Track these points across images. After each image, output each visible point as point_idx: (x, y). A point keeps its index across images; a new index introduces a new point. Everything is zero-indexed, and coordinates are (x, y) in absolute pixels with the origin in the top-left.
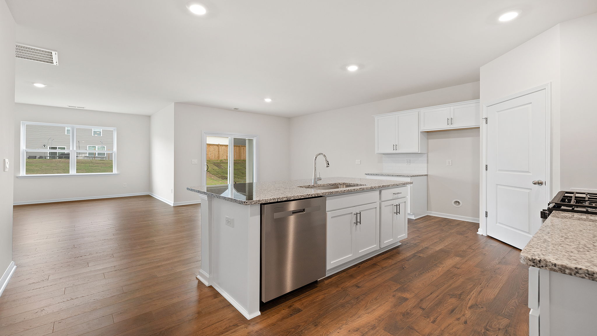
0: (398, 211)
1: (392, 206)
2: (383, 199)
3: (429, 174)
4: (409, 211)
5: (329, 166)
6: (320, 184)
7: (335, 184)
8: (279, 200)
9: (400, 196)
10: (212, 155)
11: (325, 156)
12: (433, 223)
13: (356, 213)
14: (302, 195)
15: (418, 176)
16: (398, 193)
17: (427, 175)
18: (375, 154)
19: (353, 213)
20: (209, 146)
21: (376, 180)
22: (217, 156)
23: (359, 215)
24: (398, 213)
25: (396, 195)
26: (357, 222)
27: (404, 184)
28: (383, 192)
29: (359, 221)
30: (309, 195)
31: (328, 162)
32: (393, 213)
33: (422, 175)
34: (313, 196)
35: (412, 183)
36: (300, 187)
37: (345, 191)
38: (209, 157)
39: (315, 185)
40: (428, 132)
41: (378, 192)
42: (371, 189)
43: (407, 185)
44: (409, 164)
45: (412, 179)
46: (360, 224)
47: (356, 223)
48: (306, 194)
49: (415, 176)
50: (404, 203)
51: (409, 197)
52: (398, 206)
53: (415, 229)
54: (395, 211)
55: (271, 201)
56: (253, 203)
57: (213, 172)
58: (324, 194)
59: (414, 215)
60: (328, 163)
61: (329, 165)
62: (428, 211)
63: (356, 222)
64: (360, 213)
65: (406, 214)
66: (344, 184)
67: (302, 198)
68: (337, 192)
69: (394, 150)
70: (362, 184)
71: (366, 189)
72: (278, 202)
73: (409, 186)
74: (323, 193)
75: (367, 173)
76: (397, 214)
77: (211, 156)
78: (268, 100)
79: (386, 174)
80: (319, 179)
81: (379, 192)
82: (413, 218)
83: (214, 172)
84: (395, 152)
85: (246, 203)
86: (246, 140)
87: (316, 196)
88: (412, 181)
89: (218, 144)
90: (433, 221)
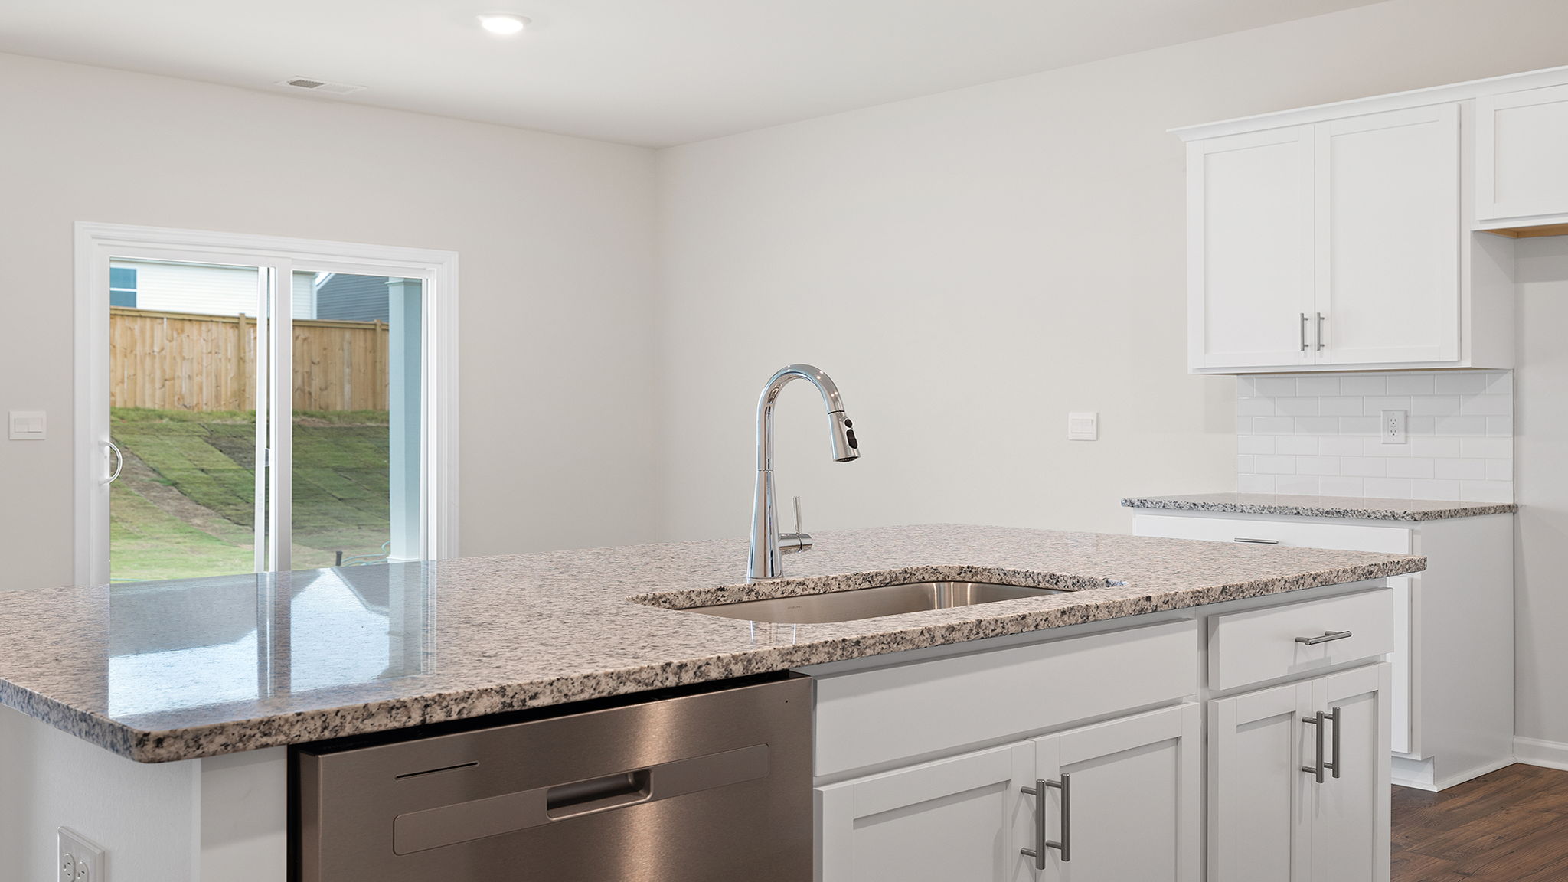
0: (1328, 758)
1: (1285, 725)
2: (1226, 679)
3: (1525, 499)
4: (1399, 743)
5: (852, 452)
6: (799, 579)
7: (906, 577)
8: (438, 716)
9: (1337, 652)
10: (197, 379)
11: (828, 385)
12: (1550, 817)
13: (1034, 787)
14: (623, 669)
15: (1454, 514)
16: (1329, 637)
17: (1512, 509)
18: (1190, 371)
19: (1017, 784)
20: (178, 325)
21: (1186, 545)
22: (228, 387)
23: (1053, 797)
24: (1328, 772)
25: (1316, 653)
26: (1042, 844)
27: (1369, 574)
28: (1228, 629)
29: (1053, 834)
30: (681, 666)
31: (849, 423)
32: (1297, 772)
33: (1484, 511)
34: (715, 674)
35: (1419, 566)
36: (656, 600)
37: (956, 635)
38: (181, 398)
39: (765, 588)
40: (1518, 233)
41: (1188, 636)
42: (1142, 611)
43: (1391, 581)
44: (1400, 437)
45: (1418, 538)
46: (1066, 857)
47: (1038, 855)
48: (657, 664)
49: (1440, 515)
50: (1367, 703)
51: (1397, 660)
52: (1328, 724)
53: (1440, 863)
54: (1310, 760)
55: (368, 727)
56: (212, 748)
57: (205, 489)
58: (798, 657)
59: (1429, 767)
60: (850, 434)
61: (853, 444)
62: (1517, 740)
63: (1032, 847)
64: (1065, 784)
65: (1384, 760)
66: (965, 574)
67: (622, 690)
68: (898, 639)
69: (1304, 346)
70: (1086, 574)
71: (1103, 614)
72: (426, 730)
73: (1398, 583)
74: (785, 654)
75: (1135, 496)
76: (1320, 779)
77: (196, 388)
78: (503, 27)
79: (1258, 504)
80: (797, 542)
81: (1196, 632)
82: (1425, 781)
83: (208, 485)
84: (1311, 360)
85: (150, 746)
86: (391, 289)
87: (738, 671)
88: (1418, 556)
89: (236, 314)
90: (1552, 801)
